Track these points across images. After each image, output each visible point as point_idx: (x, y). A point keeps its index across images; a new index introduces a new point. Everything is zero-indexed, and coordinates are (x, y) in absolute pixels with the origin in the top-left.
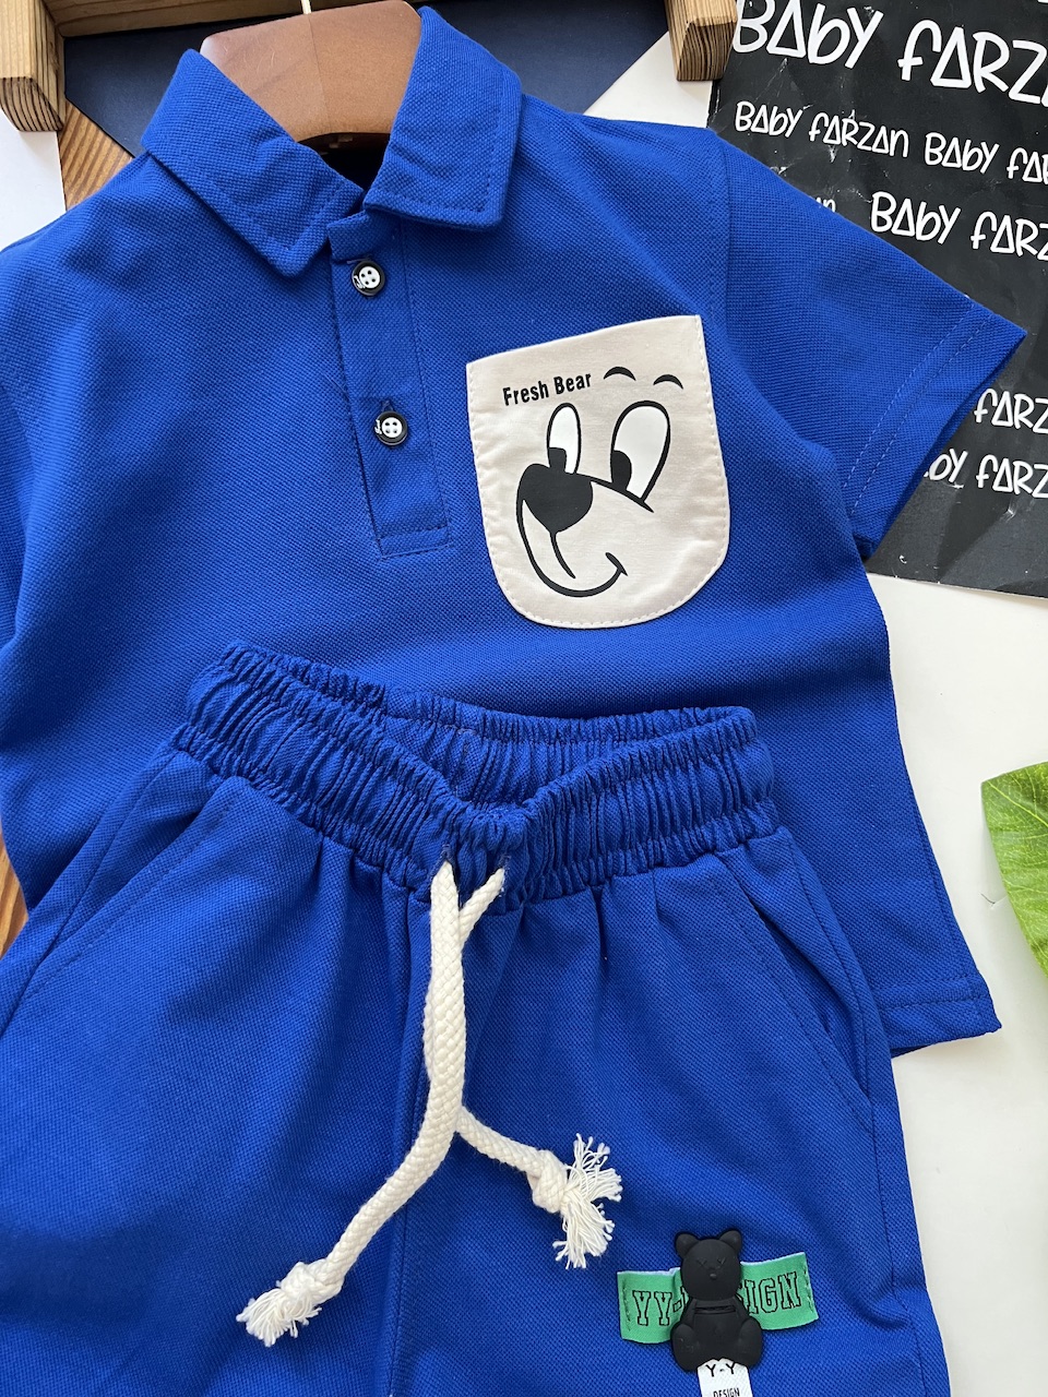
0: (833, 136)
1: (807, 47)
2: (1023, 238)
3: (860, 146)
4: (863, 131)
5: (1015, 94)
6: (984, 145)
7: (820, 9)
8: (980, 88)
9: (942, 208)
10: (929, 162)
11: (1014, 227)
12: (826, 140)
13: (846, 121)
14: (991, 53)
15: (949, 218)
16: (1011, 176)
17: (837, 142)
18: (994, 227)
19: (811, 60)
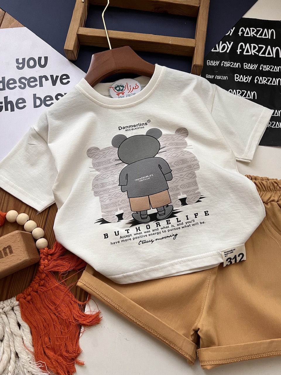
0: (226, 65)
1: (219, 49)
2: (264, 80)
3: (231, 66)
4: (231, 64)
5: (260, 55)
6: (255, 64)
7: (221, 42)
8: (253, 54)
9: (248, 76)
10: (245, 68)
11: (263, 79)
12: (224, 66)
13: (228, 62)
14: (255, 48)
15: (250, 78)
16: (261, 70)
18: (259, 79)
19: (220, 52)
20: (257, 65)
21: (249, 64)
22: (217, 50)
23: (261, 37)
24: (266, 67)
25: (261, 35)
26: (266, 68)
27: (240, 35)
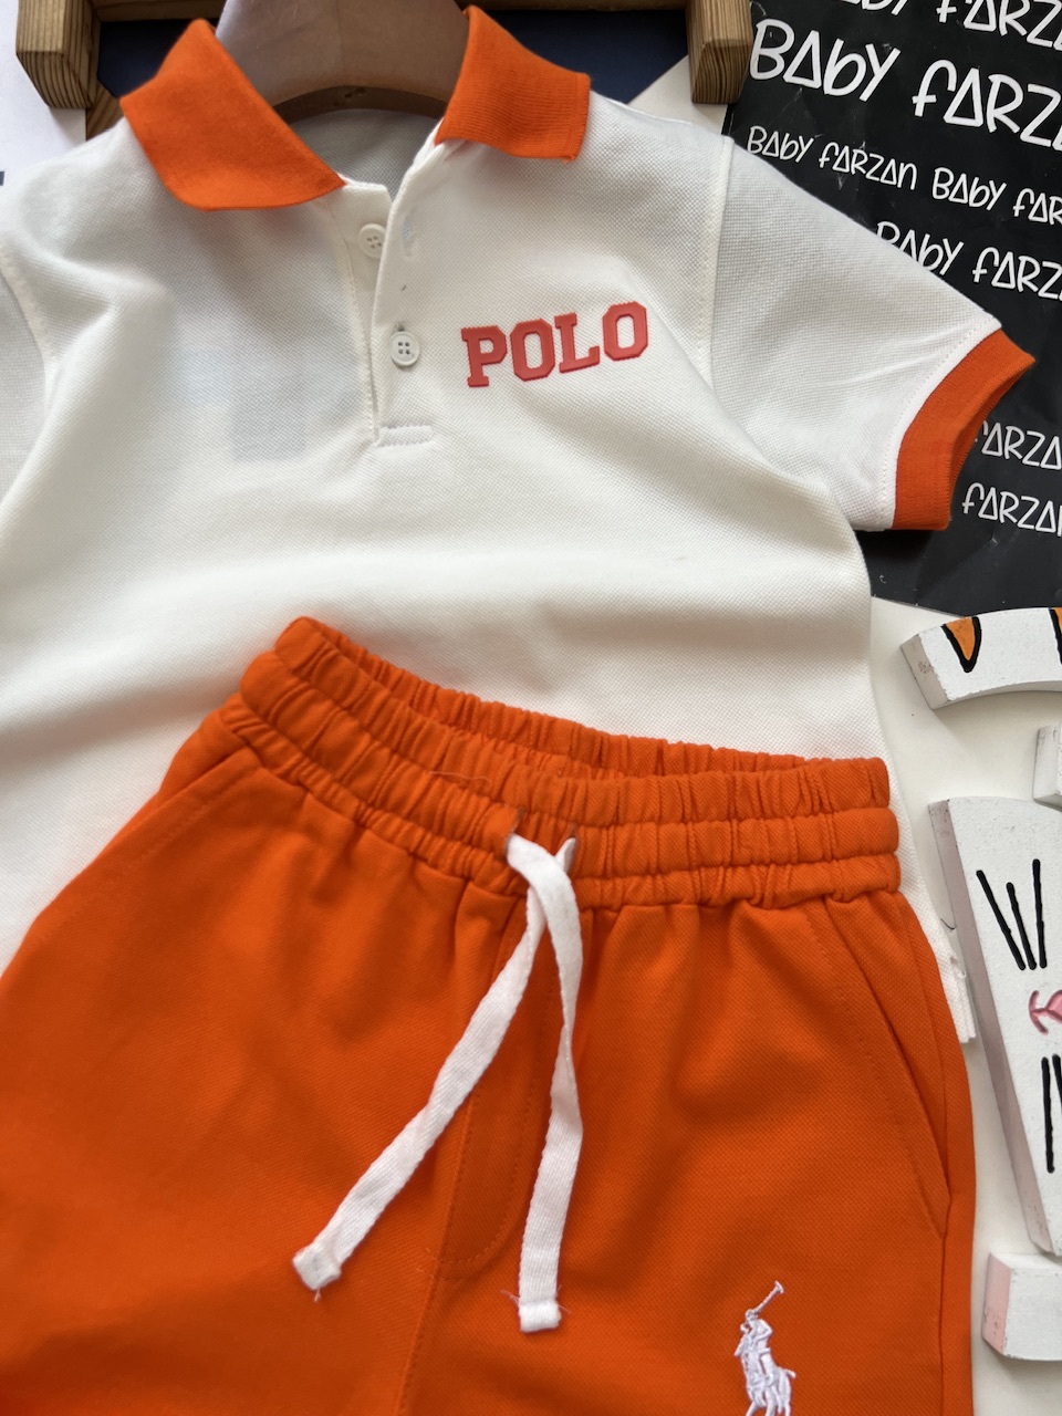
0: (842, 164)
1: (823, 78)
2: (1025, 275)
3: (868, 176)
4: (872, 162)
5: (1026, 136)
6: (992, 183)
7: (839, 44)
8: (992, 128)
9: (946, 241)
10: (935, 196)
11: (1017, 263)
12: (835, 167)
13: (856, 152)
14: (1005, 95)
15: (952, 251)
16: (1017, 214)
17: (847, 170)
18: (996, 263)
19: (826, 92)
20: (1004, 186)
21: (963, 178)
22: (812, 79)
23: (1047, 44)
24: (1048, 205)
25: (1050, 33)
26: (1047, 210)
27: (943, 19)
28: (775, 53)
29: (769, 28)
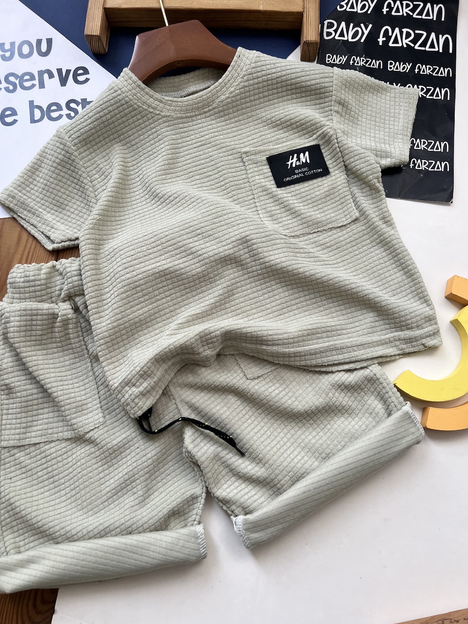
0: (358, 63)
1: (348, 36)
2: (421, 92)
3: (367, 66)
4: (367, 61)
5: (416, 47)
6: (407, 63)
7: (352, 25)
8: (405, 46)
9: (394, 84)
10: (389, 70)
11: (418, 88)
12: (355, 64)
13: (362, 59)
14: (408, 35)
16: (416, 72)
17: (359, 65)
19: (349, 41)
20: (411, 64)
21: (398, 63)
22: (344, 37)
23: (420, 17)
24: (426, 69)
25: (420, 13)
27: (385, 13)
28: (331, 30)
29: (328, 23)
